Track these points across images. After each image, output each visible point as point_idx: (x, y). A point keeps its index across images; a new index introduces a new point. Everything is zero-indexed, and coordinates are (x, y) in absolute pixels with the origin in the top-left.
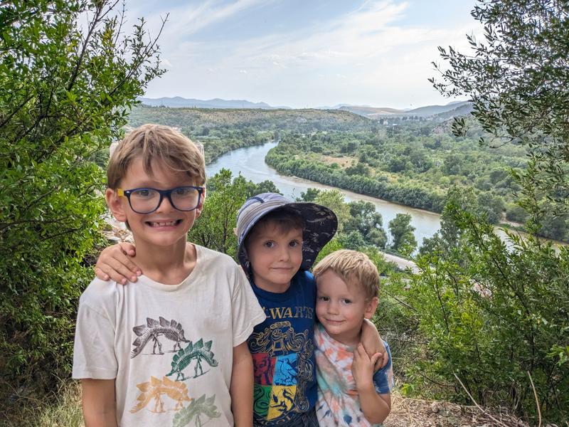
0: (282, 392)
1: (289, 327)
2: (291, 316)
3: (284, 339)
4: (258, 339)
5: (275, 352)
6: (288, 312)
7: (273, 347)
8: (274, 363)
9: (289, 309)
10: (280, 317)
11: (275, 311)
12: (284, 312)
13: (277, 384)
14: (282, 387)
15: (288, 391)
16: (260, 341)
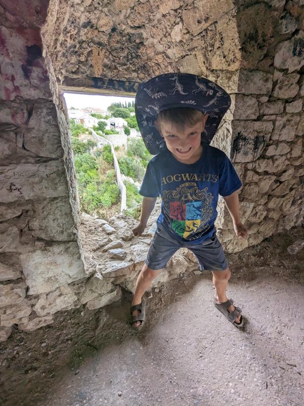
0: (192, 224)
1: (195, 186)
2: (197, 180)
3: (190, 193)
4: (173, 194)
5: (185, 201)
6: (194, 177)
7: (183, 199)
8: (185, 208)
9: (195, 175)
10: (189, 179)
11: (185, 176)
12: (192, 177)
13: (189, 220)
14: (192, 221)
15: (195, 223)
16: (175, 195)
